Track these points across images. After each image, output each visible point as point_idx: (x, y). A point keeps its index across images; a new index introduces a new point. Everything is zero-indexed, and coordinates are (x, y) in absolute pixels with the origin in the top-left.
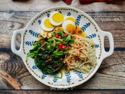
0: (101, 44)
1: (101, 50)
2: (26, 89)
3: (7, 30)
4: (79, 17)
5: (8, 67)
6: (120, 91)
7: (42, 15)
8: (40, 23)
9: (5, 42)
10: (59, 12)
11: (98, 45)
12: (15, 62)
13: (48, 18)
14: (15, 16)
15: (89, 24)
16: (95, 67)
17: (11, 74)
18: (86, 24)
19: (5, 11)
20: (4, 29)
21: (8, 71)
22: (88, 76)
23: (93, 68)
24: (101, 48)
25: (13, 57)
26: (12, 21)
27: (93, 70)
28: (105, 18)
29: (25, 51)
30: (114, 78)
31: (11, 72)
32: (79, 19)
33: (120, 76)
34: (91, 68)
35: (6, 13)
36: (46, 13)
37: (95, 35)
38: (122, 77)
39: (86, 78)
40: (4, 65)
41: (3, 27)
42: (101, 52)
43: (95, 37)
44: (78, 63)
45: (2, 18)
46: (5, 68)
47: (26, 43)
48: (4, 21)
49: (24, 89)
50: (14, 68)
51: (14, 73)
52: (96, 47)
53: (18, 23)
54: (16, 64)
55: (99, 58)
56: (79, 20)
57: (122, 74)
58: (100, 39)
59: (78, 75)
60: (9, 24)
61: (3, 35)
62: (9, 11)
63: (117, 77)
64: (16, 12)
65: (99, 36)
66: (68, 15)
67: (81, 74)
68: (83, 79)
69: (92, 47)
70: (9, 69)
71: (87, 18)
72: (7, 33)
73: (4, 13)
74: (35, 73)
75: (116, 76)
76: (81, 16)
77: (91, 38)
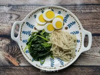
0: (81, 40)
1: (81, 45)
2: (23, 65)
3: (7, 20)
4: (68, 16)
5: (9, 49)
6: (95, 67)
7: (38, 11)
8: (35, 17)
9: (6, 30)
10: (52, 10)
11: (79, 40)
12: (14, 45)
13: (42, 14)
14: (13, 9)
15: (75, 22)
16: (74, 58)
17: (11, 54)
18: (73, 22)
19: (5, 5)
20: (4, 20)
21: (9, 52)
22: (67, 64)
23: (72, 58)
24: (81, 43)
25: (12, 42)
26: (10, 13)
27: (72, 60)
28: (85, 9)
29: (21, 38)
30: (91, 57)
31: (11, 53)
32: (67, 17)
33: (96, 56)
34: (71, 58)
35: (5, 7)
36: (41, 10)
37: (78, 32)
38: (97, 56)
39: (66, 65)
40: (6, 48)
41: (4, 18)
42: (80, 47)
43: (78, 33)
44: (61, 53)
45: (3, 11)
46: (7, 50)
47: (23, 32)
48: (4, 13)
49: (22, 65)
50: (14, 50)
51: (14, 54)
52: (77, 42)
53: (15, 15)
54: (15, 47)
55: (78, 51)
56: (67, 19)
57: (97, 54)
58: (81, 36)
59: (60, 62)
60: (9, 16)
61: (4, 25)
62: (7, 5)
63: (93, 57)
64: (13, 6)
65: (81, 34)
66: (58, 13)
67: (63, 61)
68: (63, 66)
69: (74, 42)
70: (10, 51)
71: (74, 18)
72: (7, 23)
73: (4, 6)
74: (27, 56)
75: (92, 55)
76: (69, 15)
77: (74, 34)
